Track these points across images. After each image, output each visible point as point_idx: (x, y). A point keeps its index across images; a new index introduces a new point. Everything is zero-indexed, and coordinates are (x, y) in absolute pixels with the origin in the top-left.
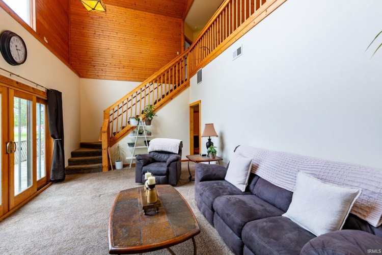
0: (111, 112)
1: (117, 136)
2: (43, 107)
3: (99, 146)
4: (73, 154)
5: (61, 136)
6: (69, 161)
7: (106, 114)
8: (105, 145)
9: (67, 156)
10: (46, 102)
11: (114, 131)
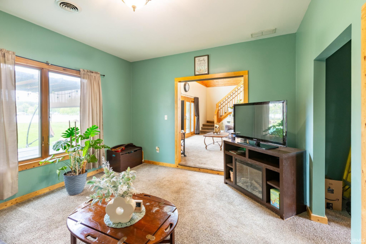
0: (220, 105)
1: (222, 117)
2: (193, 104)
3: (213, 122)
4: (204, 125)
5: (198, 116)
6: (202, 128)
7: (217, 106)
8: (216, 121)
9: (201, 126)
10: (194, 102)
11: (221, 115)
